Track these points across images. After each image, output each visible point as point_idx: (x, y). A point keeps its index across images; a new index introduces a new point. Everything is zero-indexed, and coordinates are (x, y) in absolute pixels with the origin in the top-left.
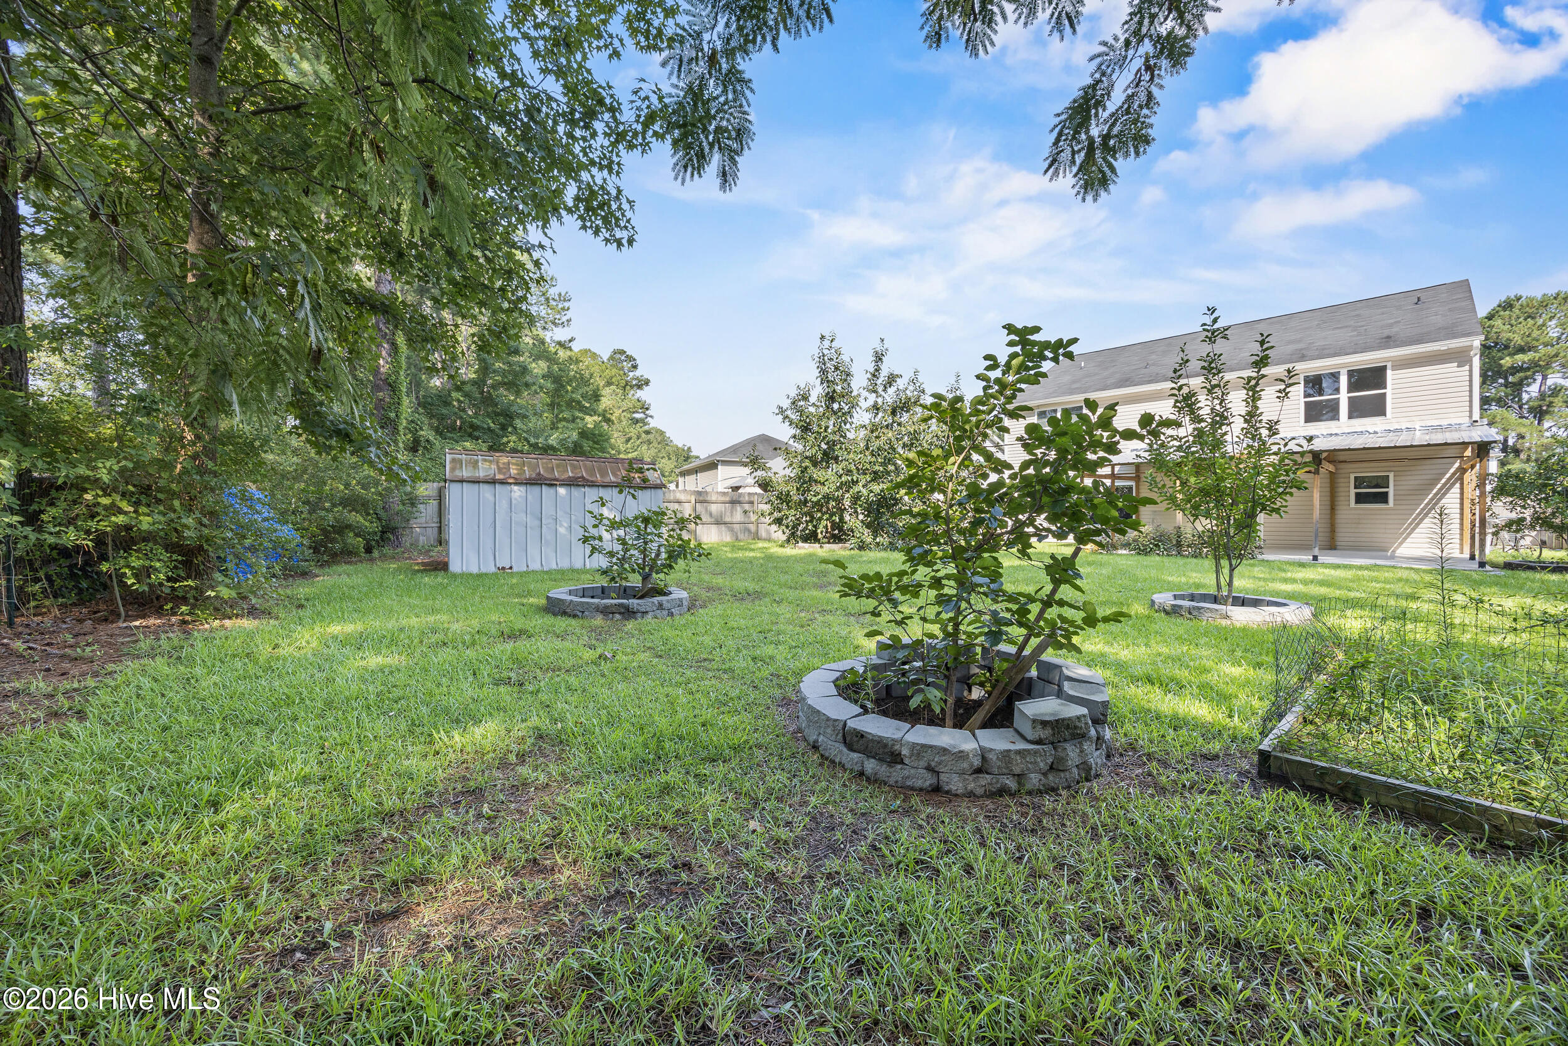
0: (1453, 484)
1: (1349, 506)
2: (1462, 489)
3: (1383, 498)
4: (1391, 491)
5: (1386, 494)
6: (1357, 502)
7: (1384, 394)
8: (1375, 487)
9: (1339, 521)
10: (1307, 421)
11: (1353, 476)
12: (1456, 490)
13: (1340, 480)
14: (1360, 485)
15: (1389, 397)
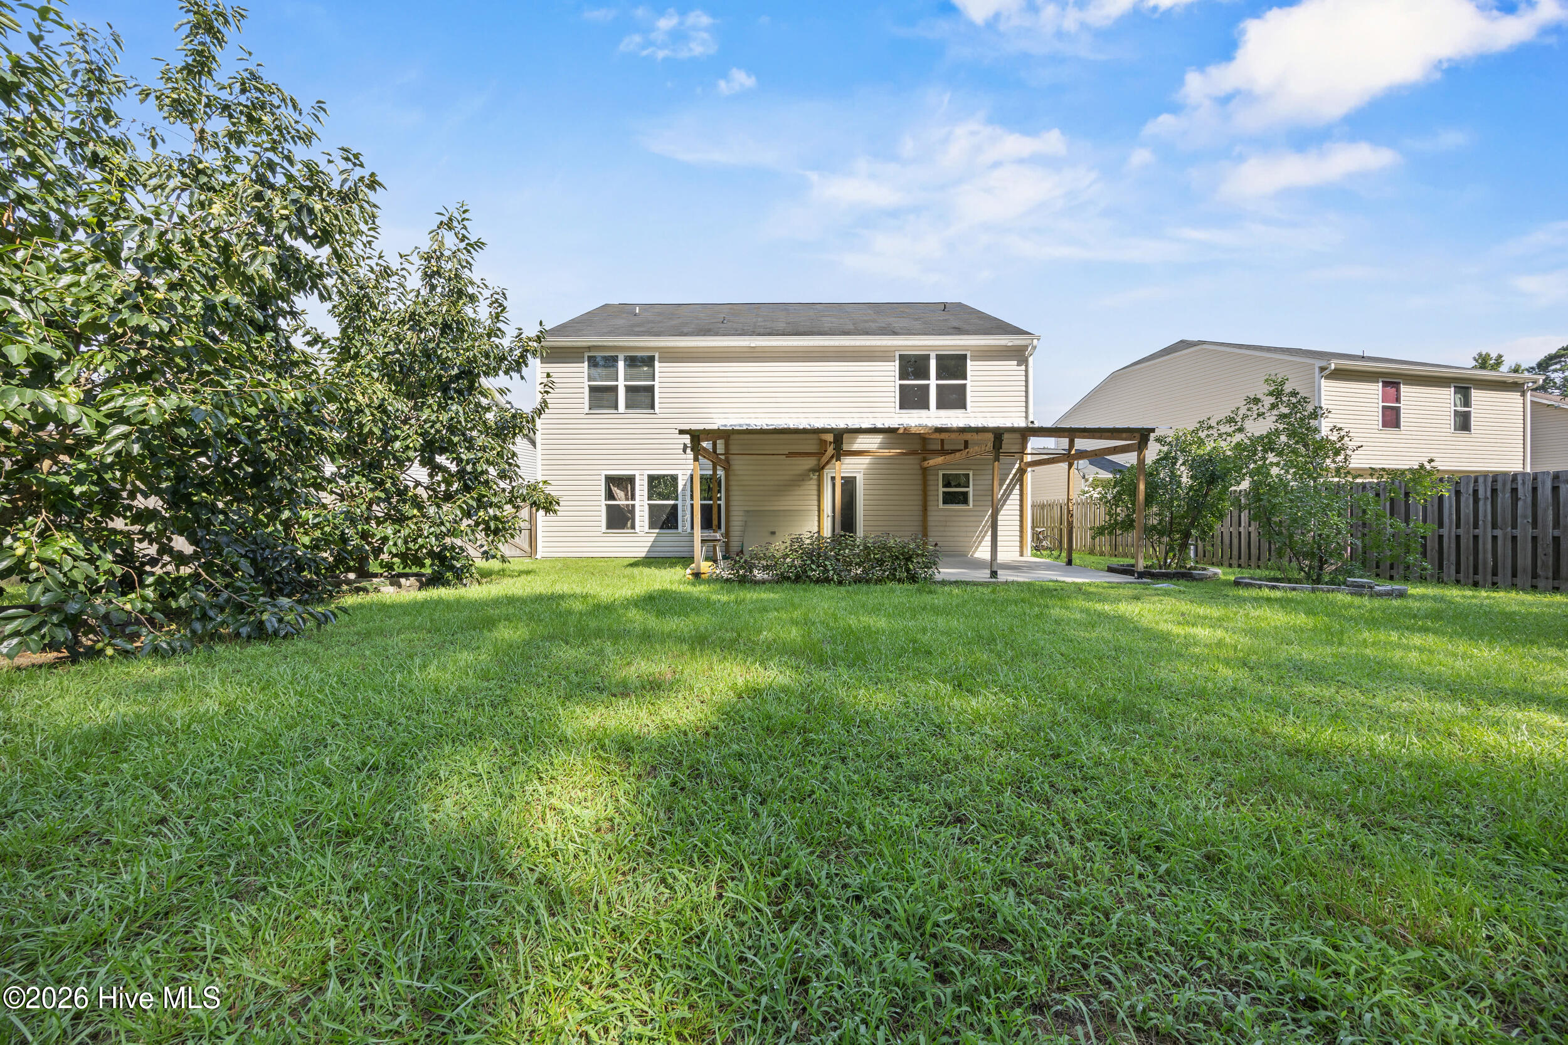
0: (1015, 485)
1: (938, 505)
2: (1021, 490)
3: (963, 499)
4: (970, 490)
5: (965, 495)
6: (944, 502)
7: (965, 385)
8: (958, 486)
9: (930, 524)
10: (901, 408)
11: (941, 473)
12: (1016, 491)
13: (931, 478)
14: (947, 484)
15: (969, 389)
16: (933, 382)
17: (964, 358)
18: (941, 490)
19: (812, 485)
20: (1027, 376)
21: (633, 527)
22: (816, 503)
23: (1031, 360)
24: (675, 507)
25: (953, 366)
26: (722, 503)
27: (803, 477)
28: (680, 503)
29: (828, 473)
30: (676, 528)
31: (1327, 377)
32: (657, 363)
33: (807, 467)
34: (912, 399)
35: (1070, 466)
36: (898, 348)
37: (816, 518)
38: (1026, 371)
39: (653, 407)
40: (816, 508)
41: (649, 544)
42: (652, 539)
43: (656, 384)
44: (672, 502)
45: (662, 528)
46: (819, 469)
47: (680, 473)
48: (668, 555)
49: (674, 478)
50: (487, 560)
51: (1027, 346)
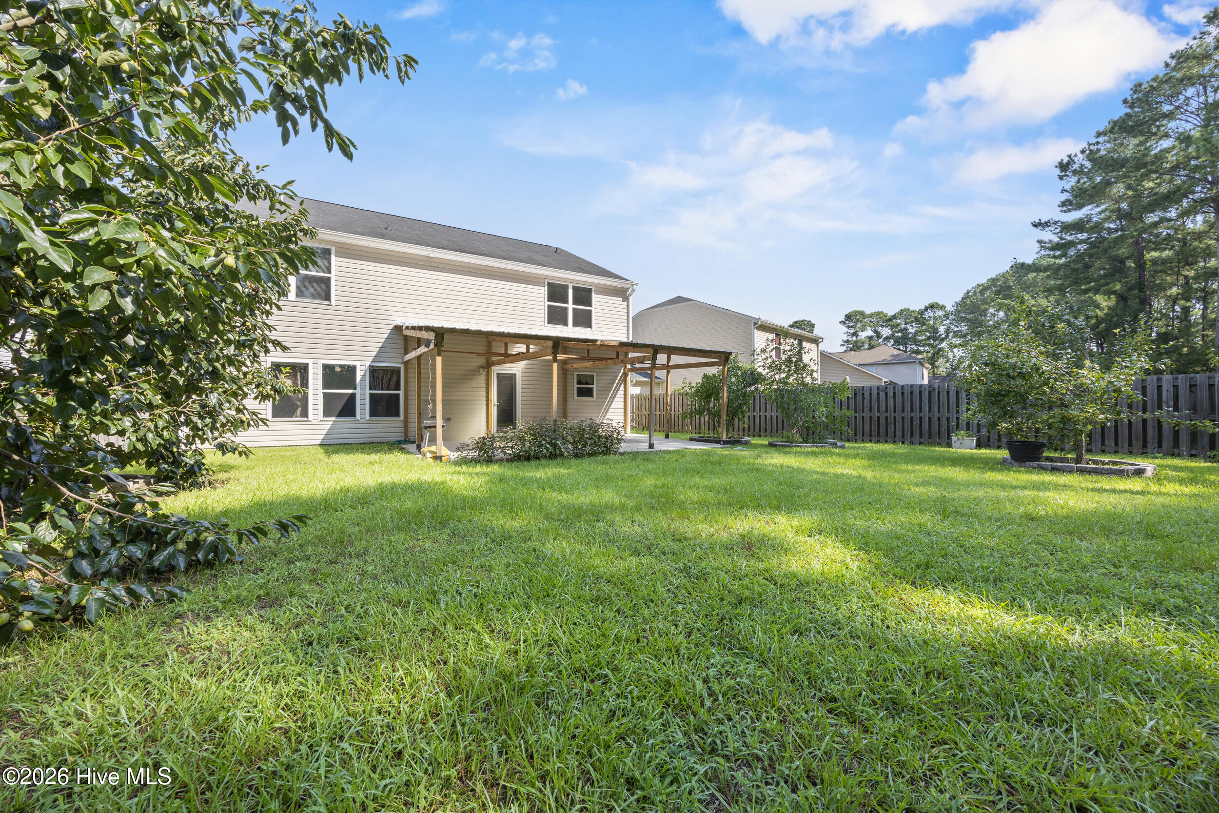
0: (621, 384)
1: (574, 398)
2: (625, 386)
3: (590, 393)
4: (594, 387)
5: (591, 389)
6: (578, 396)
7: (591, 311)
8: (587, 383)
9: (569, 411)
10: (549, 322)
11: (576, 374)
12: (622, 388)
13: (569, 377)
14: (579, 382)
15: (593, 314)
16: (570, 306)
17: (590, 291)
18: (576, 386)
19: (482, 379)
20: (628, 309)
21: (305, 414)
22: (484, 394)
23: (631, 298)
24: (353, 396)
25: (583, 296)
26: (401, 393)
27: (472, 374)
28: (358, 392)
29: (496, 370)
30: (354, 415)
31: (758, 329)
32: (333, 258)
33: (478, 364)
34: (556, 316)
35: (668, 373)
36: (547, 277)
37: (485, 407)
38: (628, 306)
39: (328, 297)
40: (484, 398)
41: (325, 432)
42: (328, 427)
43: (333, 276)
44: (350, 391)
45: (338, 416)
46: (488, 365)
47: (358, 364)
48: (346, 441)
49: (352, 369)
50: (224, 454)
51: (628, 289)
